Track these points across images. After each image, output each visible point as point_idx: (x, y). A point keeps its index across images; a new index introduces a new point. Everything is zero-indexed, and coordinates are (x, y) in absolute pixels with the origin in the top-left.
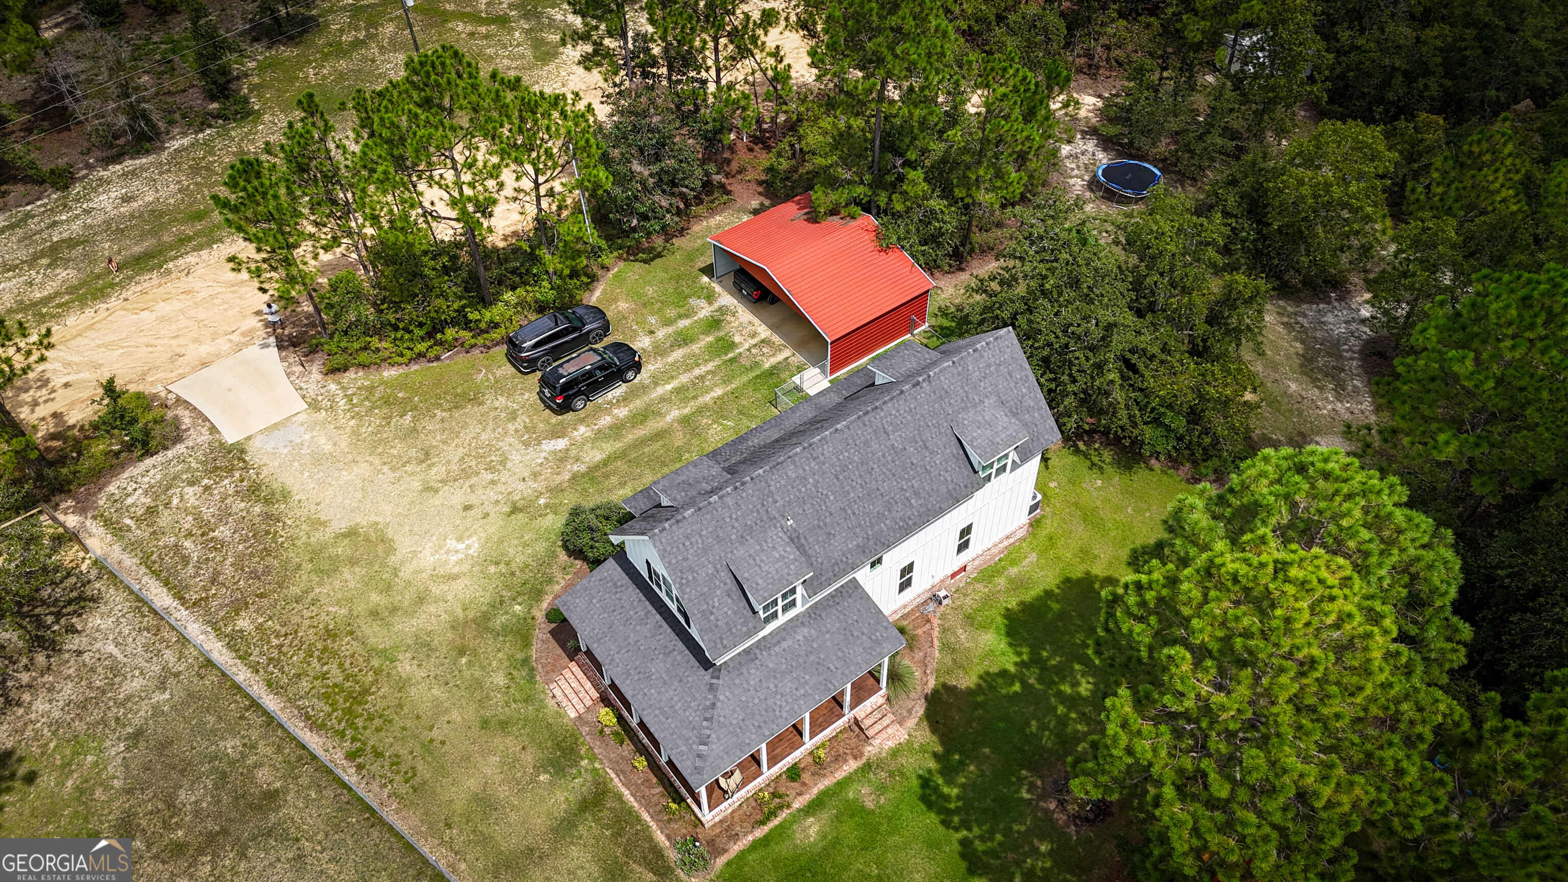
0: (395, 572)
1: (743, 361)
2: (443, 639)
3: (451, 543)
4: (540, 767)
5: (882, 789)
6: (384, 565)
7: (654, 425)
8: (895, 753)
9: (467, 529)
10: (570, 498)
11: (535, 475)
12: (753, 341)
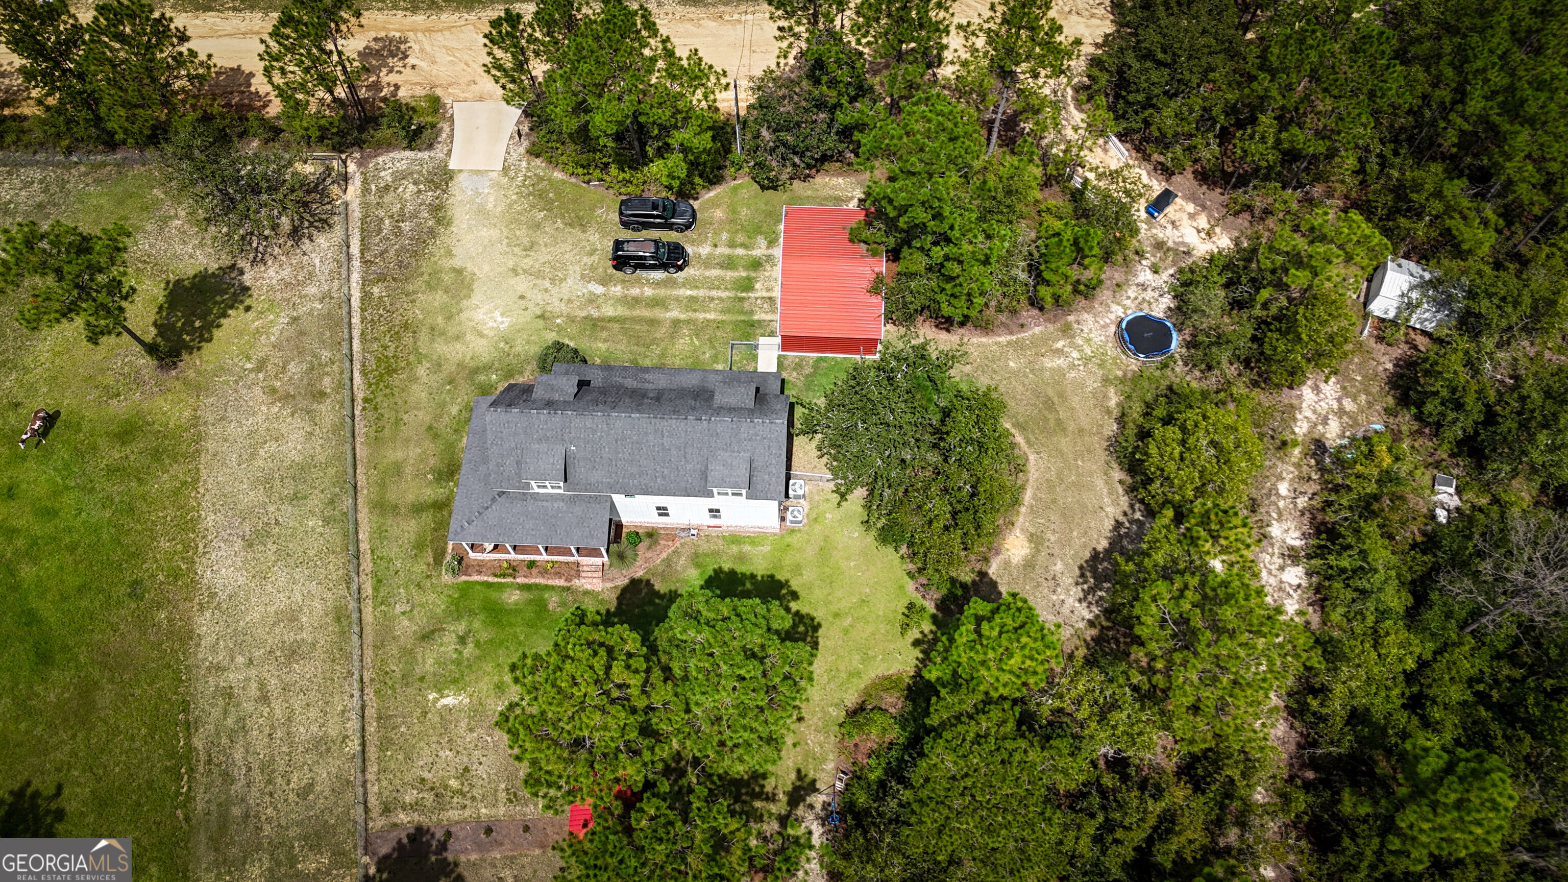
0: (461, 311)
1: (747, 304)
2: (449, 368)
3: (497, 314)
4: (433, 471)
5: (563, 604)
6: (458, 303)
7: (658, 313)
8: (587, 593)
9: (511, 311)
10: (573, 329)
11: (570, 301)
12: (765, 294)
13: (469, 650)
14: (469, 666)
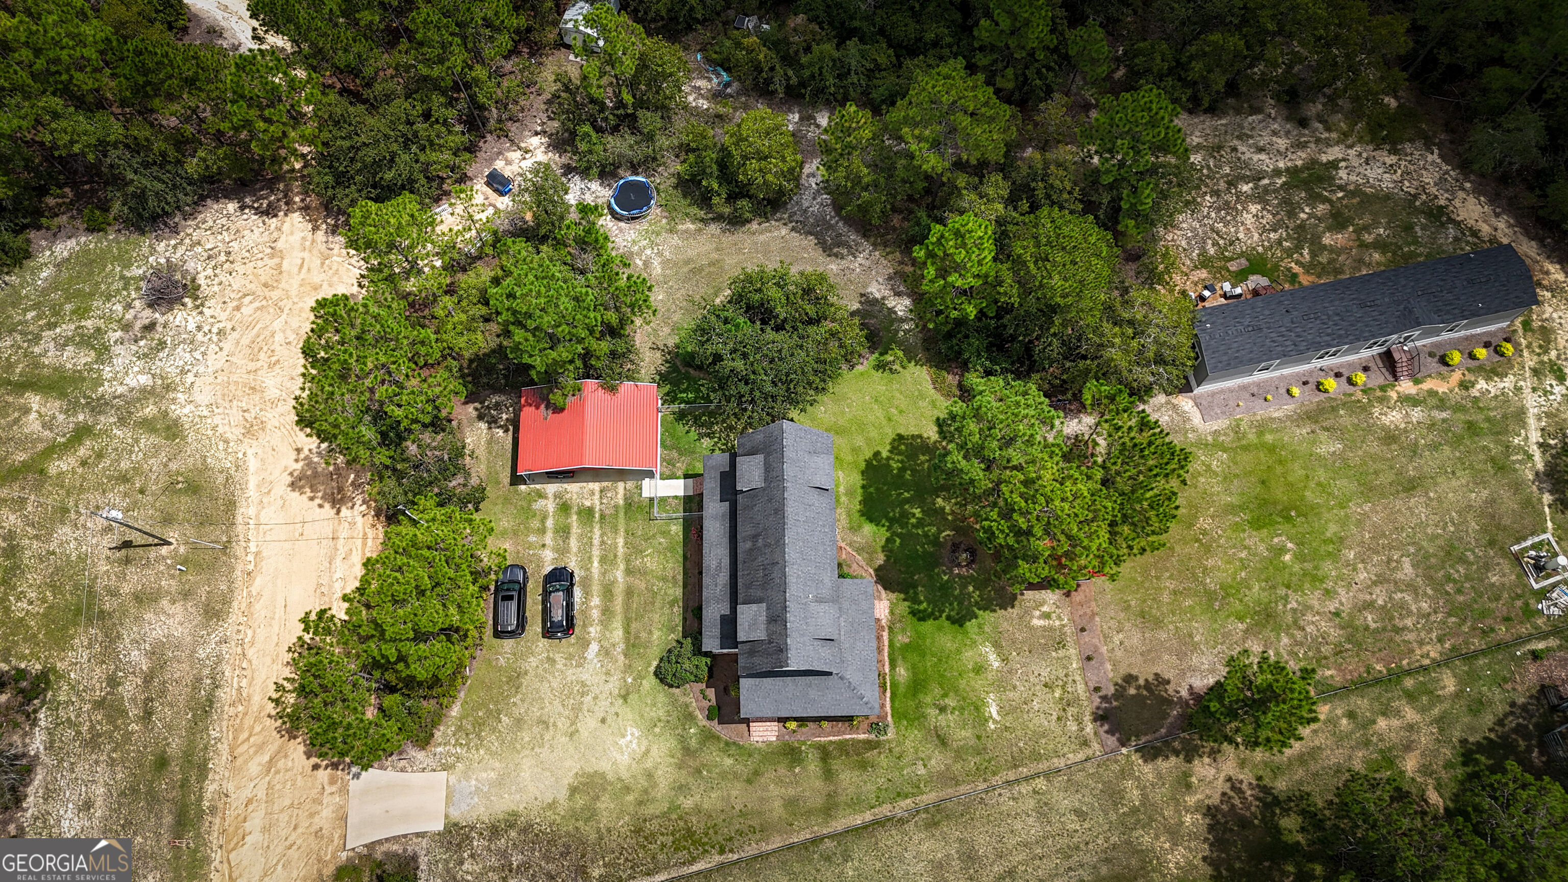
0: (620, 779)
1: (607, 512)
2: (683, 776)
3: (622, 742)
4: (791, 768)
5: (904, 630)
6: (611, 784)
7: (619, 591)
8: (892, 613)
9: (619, 728)
10: (639, 666)
11: (608, 673)
12: (597, 496)
13: (951, 702)
14: (964, 699)
